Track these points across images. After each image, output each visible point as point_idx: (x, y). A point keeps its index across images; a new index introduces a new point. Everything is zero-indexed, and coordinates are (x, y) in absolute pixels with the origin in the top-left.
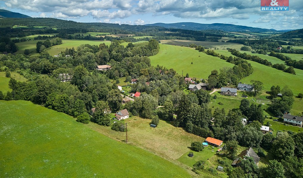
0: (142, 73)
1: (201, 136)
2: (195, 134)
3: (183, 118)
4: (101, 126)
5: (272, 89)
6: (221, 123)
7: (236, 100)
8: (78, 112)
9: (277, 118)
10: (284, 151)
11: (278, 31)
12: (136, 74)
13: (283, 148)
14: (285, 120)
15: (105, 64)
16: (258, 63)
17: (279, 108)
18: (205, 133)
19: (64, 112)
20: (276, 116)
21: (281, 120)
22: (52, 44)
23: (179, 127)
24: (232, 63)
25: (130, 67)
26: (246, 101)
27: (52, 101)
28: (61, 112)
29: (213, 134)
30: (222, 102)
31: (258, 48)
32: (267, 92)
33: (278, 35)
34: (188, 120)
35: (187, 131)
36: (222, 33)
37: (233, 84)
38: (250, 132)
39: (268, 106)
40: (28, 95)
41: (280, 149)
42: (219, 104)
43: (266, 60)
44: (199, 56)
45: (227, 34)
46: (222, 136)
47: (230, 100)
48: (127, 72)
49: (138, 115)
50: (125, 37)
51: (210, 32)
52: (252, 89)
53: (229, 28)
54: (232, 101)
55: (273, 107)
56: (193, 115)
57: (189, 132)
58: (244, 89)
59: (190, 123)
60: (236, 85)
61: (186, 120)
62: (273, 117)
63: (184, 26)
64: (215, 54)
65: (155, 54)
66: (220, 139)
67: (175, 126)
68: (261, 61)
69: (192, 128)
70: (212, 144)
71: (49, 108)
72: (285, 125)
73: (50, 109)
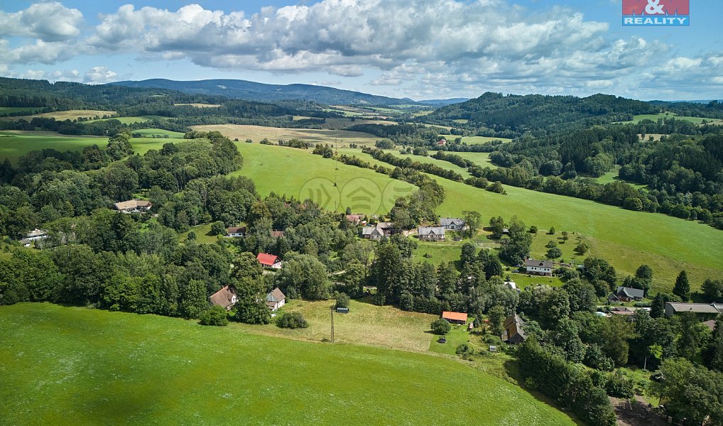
0: (258, 212)
1: (430, 313)
2: (417, 311)
3: (393, 287)
4: (254, 326)
5: (492, 222)
6: (455, 286)
7: (447, 247)
8: (196, 306)
9: (516, 269)
10: (559, 309)
11: (418, 103)
12: (234, 215)
13: (557, 305)
14: (529, 269)
15: (130, 198)
16: (439, 176)
17: (516, 252)
18: (436, 306)
19: (157, 313)
20: (514, 265)
21: (522, 270)
23: (385, 304)
24: (401, 180)
25: (215, 200)
26: (471, 247)
27: (120, 293)
28: (148, 312)
29: (449, 306)
30: (429, 253)
31: (406, 143)
32: (485, 229)
33: (426, 113)
34: (402, 289)
35: (404, 308)
36: (318, 109)
37: (429, 220)
38: (503, 292)
39: (498, 252)
40: (43, 289)
41: (554, 307)
42: (425, 256)
43: (451, 172)
44: (337, 169)
45: (329, 110)
46: (463, 305)
47: (438, 248)
48: (207, 212)
49: (300, 297)
50: (90, 118)
51: (291, 104)
52: (463, 226)
53: (326, 95)
54: (443, 249)
55: (507, 251)
56: (410, 280)
57: (407, 310)
58: (450, 227)
59: (406, 294)
60: (434, 220)
61: (397, 290)
62: (510, 268)
63: (224, 87)
64: (362, 164)
65: (239, 168)
66: (461, 311)
67: (378, 305)
68: (442, 173)
69: (412, 302)
70: (453, 320)
71: (114, 310)
72: (530, 276)
73: (117, 311)
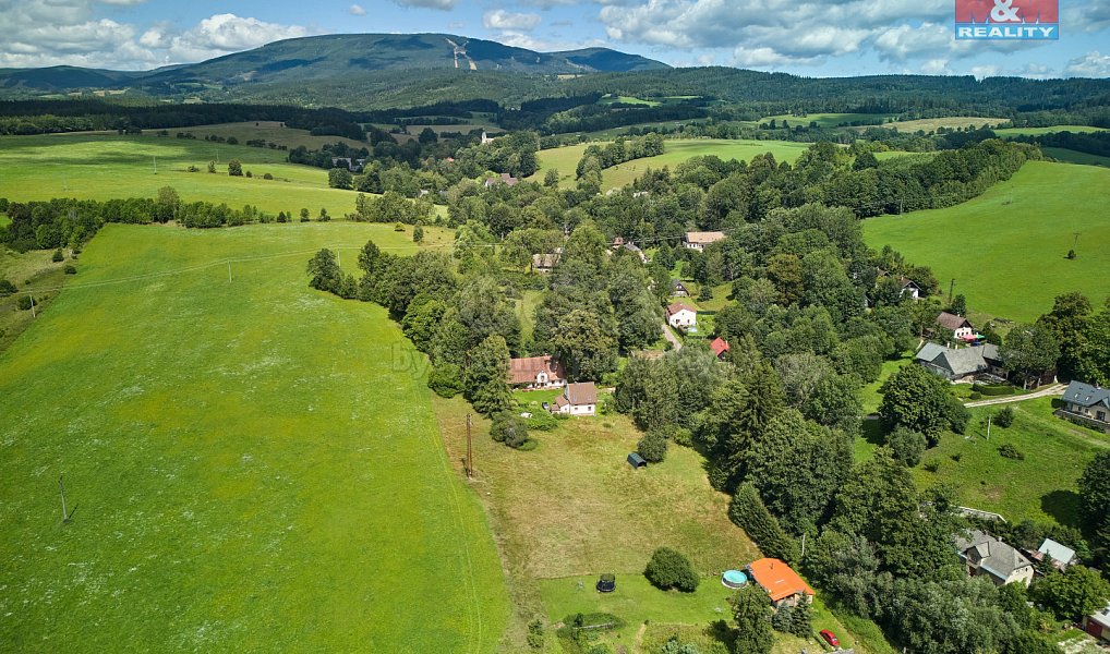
2: (747, 533)
22: (628, 156)
23: (725, 491)
35: (730, 513)
42: (1001, 450)
67: (713, 484)
